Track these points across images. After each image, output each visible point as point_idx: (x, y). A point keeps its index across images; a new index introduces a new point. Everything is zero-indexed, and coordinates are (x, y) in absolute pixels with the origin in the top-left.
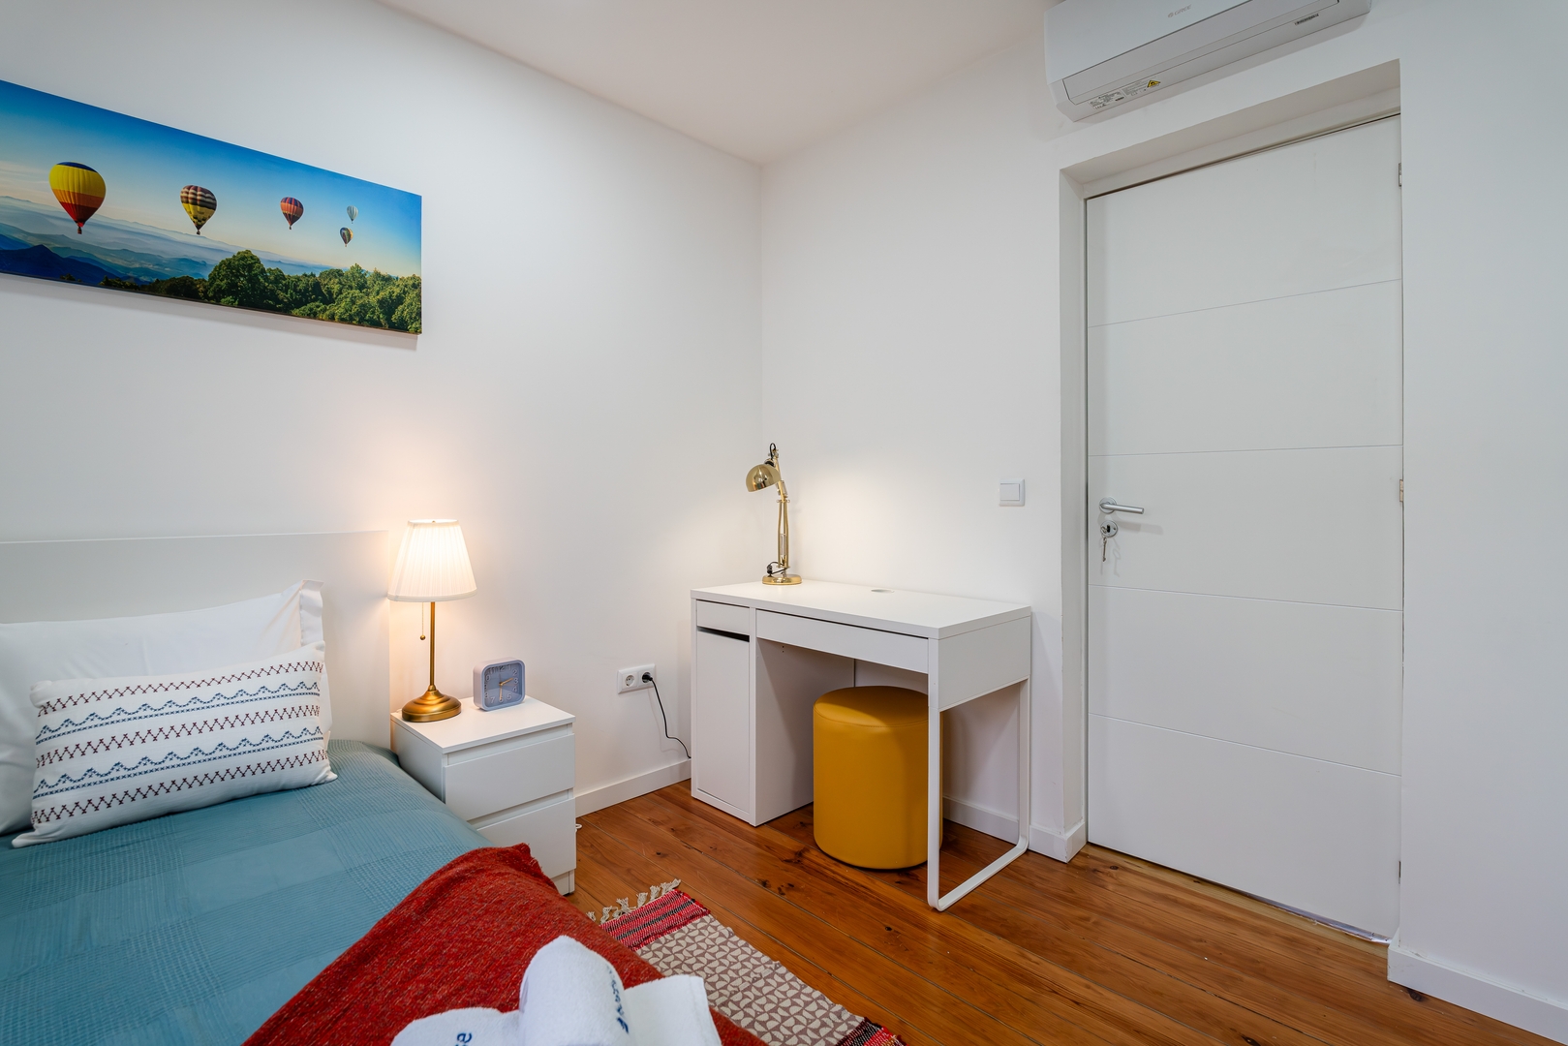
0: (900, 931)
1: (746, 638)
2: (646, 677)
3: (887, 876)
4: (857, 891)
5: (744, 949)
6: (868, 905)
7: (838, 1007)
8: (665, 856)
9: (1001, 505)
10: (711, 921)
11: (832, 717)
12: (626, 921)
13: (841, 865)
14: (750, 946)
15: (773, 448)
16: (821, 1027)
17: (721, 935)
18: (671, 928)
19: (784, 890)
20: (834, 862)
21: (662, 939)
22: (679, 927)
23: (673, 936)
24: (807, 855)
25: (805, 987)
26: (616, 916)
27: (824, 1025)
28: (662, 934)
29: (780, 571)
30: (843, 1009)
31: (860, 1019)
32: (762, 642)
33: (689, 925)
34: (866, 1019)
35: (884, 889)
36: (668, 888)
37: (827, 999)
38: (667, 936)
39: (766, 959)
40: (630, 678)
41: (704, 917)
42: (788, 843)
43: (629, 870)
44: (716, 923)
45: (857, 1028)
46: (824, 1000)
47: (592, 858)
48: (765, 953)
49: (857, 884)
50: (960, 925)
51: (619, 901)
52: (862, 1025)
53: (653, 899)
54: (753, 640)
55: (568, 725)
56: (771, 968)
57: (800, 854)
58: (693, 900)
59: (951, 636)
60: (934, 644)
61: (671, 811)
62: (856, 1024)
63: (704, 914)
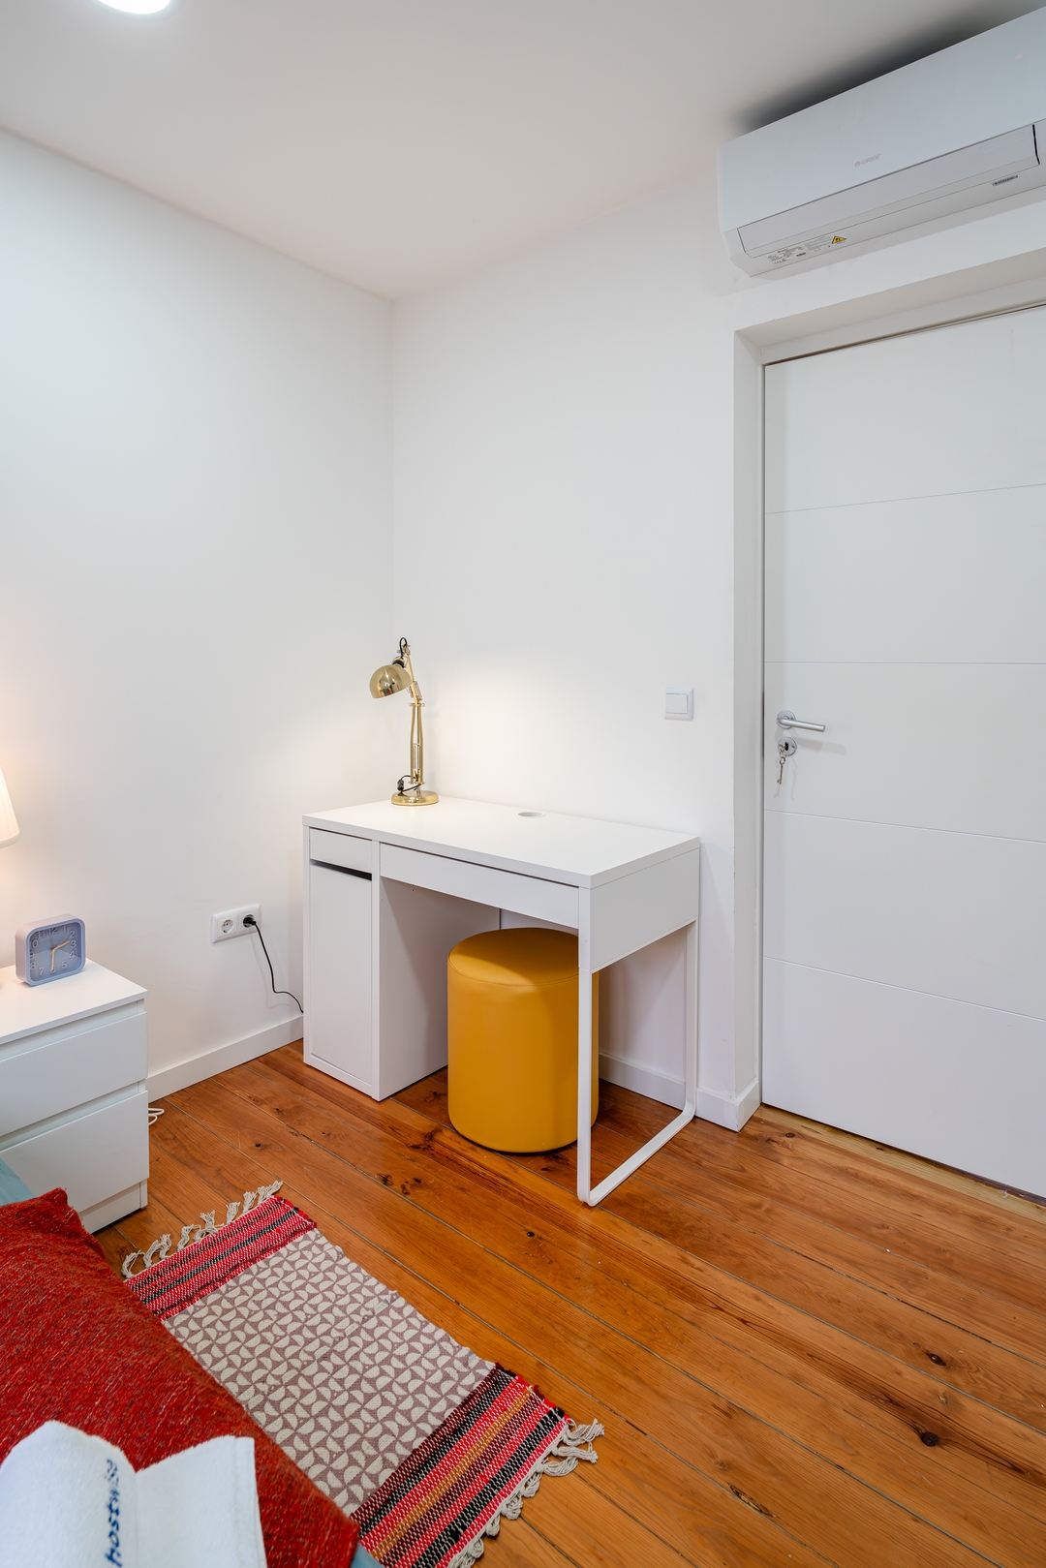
0: (544, 1236)
1: (367, 876)
2: (249, 921)
3: (531, 1161)
4: (495, 1183)
5: (355, 1275)
6: (507, 1202)
7: (465, 1351)
8: (266, 1147)
9: (667, 718)
10: (317, 1238)
11: (470, 973)
12: (210, 1244)
13: (479, 1149)
14: (363, 1271)
15: (403, 643)
16: (442, 1380)
17: (328, 1257)
18: (266, 1251)
19: (408, 1188)
20: (471, 1145)
21: (253, 1268)
22: (276, 1249)
23: (267, 1263)
24: (439, 1137)
25: (427, 1324)
26: (198, 1239)
27: (446, 1377)
28: (253, 1261)
29: (411, 789)
30: (470, 1354)
31: (491, 1365)
32: (387, 882)
33: (290, 1246)
34: (498, 1366)
35: (529, 1179)
36: (266, 1193)
37: (453, 1340)
38: (261, 1263)
39: (381, 1287)
40: (228, 923)
41: (309, 1233)
42: (416, 1121)
43: (219, 1171)
44: (323, 1240)
45: (486, 1379)
46: (449, 1341)
47: (173, 1156)
48: (380, 1280)
49: (496, 1174)
50: (615, 1223)
51: (203, 1216)
52: (493, 1373)
53: (246, 1211)
54: (376, 878)
55: (137, 1002)
56: (386, 1301)
57: (430, 1137)
58: (297, 1209)
59: (606, 883)
60: (585, 895)
61: (277, 1084)
62: (485, 1373)
63: (309, 1228)
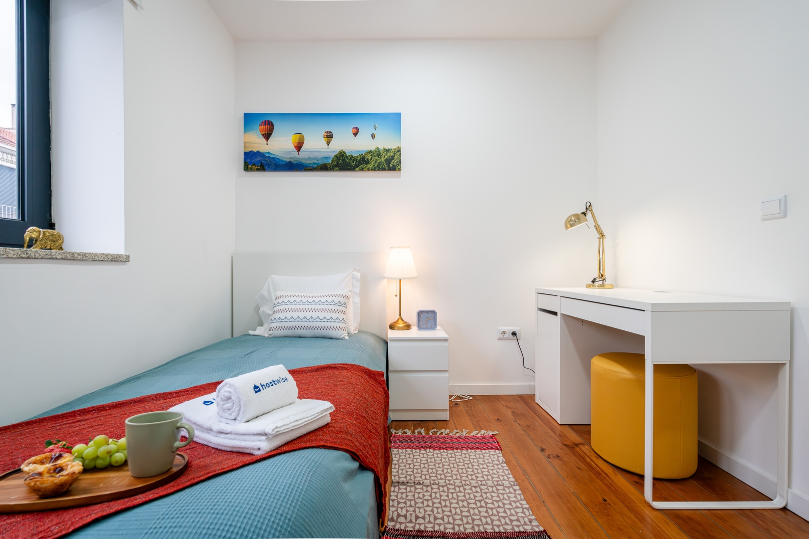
0: (612, 505)
1: (555, 314)
2: (514, 334)
3: (629, 476)
4: (599, 474)
5: (505, 471)
6: (601, 483)
7: (533, 517)
8: (501, 421)
9: (763, 220)
10: (499, 454)
11: (600, 364)
12: (460, 438)
13: (600, 459)
14: (509, 471)
15: (588, 204)
16: (515, 520)
17: (498, 460)
18: (477, 448)
19: (551, 456)
20: (597, 456)
21: (469, 451)
22: (481, 449)
23: (475, 452)
24: (582, 447)
25: (523, 500)
26: (458, 435)
27: (518, 520)
28: (471, 449)
30: (535, 519)
31: (541, 529)
32: (564, 315)
33: (487, 451)
34: (545, 531)
35: (621, 481)
36: (490, 433)
37: (530, 511)
38: (473, 451)
39: (513, 480)
40: (504, 332)
41: (497, 451)
42: (574, 437)
43: (479, 421)
44: (501, 455)
45: (536, 532)
46: (529, 511)
47: (467, 411)
48: (514, 477)
49: (603, 471)
50: (667, 523)
51: (464, 430)
52: (541, 532)
53: (479, 435)
54: (559, 314)
55: (446, 340)
56: (511, 484)
57: (577, 445)
58: (497, 442)
60: (648, 314)
61: (520, 407)
62: (537, 530)
63: (498, 449)
